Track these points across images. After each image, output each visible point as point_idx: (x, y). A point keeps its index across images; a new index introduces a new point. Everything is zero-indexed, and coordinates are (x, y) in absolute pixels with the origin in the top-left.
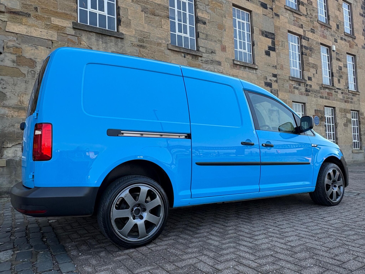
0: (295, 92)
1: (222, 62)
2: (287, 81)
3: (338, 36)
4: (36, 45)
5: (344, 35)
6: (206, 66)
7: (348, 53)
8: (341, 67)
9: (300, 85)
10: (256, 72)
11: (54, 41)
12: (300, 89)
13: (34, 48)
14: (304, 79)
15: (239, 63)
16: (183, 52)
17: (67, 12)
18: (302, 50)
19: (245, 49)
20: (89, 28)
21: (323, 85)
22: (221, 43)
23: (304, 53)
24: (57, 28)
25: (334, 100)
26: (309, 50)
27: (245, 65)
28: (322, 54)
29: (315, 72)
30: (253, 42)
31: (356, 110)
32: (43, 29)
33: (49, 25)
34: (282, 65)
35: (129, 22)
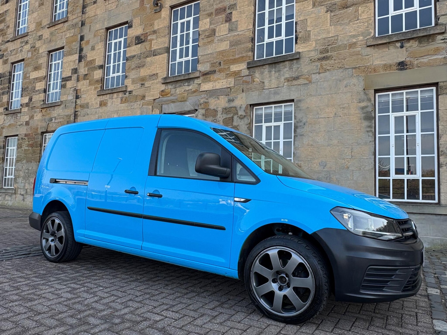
4: (218, 96)
11: (232, 87)
17: (244, 55)
20: (261, 62)
24: (235, 74)
32: (224, 79)
33: (229, 73)
35: (307, 35)
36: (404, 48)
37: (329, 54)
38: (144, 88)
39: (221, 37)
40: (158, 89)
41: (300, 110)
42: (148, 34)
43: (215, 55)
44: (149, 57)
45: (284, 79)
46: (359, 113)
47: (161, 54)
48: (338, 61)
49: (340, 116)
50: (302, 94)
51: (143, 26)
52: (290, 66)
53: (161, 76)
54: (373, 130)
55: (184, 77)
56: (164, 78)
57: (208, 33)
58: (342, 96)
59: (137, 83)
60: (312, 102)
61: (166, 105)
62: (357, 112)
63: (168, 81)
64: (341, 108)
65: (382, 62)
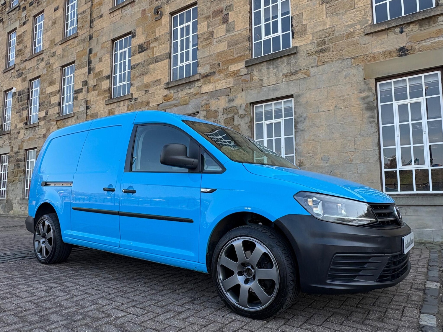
4: (219, 97)
11: (231, 87)
13: (217, 100)
16: (395, 27)
17: (242, 54)
20: (258, 60)
24: (234, 74)
32: (224, 80)
33: (228, 74)
35: (304, 28)
36: (404, 33)
37: (327, 46)
38: (148, 95)
39: (219, 38)
40: (160, 94)
41: (300, 105)
42: (150, 42)
43: (214, 57)
44: (152, 64)
45: (283, 75)
46: (361, 104)
47: (163, 60)
48: (336, 52)
49: (341, 108)
50: (301, 89)
51: (145, 35)
52: (287, 61)
53: (164, 81)
54: (376, 120)
55: (185, 80)
56: (166, 83)
57: (206, 35)
58: (342, 88)
59: (142, 90)
60: (311, 96)
61: (169, 109)
62: (358, 103)
63: (170, 86)
64: (341, 100)
65: (382, 50)
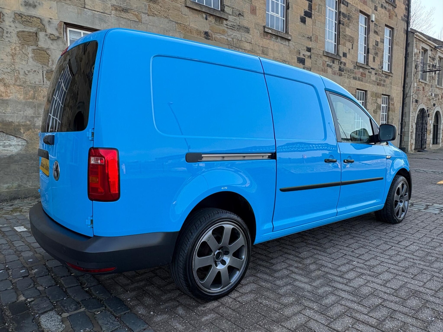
0: (328, 71)
1: (251, 29)
2: (321, 57)
3: (379, 3)
5: (385, 2)
6: (232, 33)
7: (386, 26)
8: (378, 42)
9: (334, 63)
10: (288, 43)
12: (334, 68)
14: (339, 55)
15: (270, 31)
16: (204, 12)
18: (340, 18)
19: (277, 13)
21: (358, 63)
22: (250, 3)
23: (341, 22)
25: (366, 82)
26: (347, 19)
27: (276, 34)
28: (360, 24)
29: (351, 47)
30: (287, 4)
31: (387, 94)
34: (316, 35)
36: (208, 21)
45: (112, 6)
48: (164, 9)
65: (195, 27)
